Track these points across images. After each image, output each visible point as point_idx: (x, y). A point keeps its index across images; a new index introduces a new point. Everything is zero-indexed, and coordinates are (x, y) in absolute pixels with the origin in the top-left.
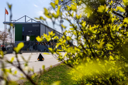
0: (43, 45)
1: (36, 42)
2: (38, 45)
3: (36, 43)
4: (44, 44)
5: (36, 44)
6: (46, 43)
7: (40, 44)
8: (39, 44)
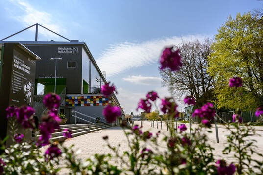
0: (89, 105)
1: (67, 98)
2: (73, 105)
3: (67, 100)
4: (92, 102)
5: (67, 104)
6: (98, 100)
7: (79, 104)
8: (76, 103)
